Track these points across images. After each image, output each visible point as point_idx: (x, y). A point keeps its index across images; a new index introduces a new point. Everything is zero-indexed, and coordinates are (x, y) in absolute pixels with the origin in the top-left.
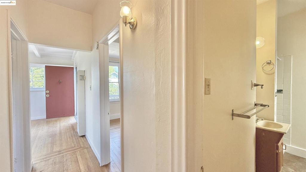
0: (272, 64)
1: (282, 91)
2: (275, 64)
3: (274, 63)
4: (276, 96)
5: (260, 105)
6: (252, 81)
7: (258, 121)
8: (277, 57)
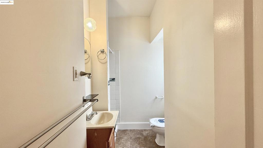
0: (105, 53)
1: (115, 79)
2: (107, 54)
3: (106, 52)
4: (109, 85)
5: (89, 101)
6: (73, 67)
7: (94, 115)
8: (109, 48)
